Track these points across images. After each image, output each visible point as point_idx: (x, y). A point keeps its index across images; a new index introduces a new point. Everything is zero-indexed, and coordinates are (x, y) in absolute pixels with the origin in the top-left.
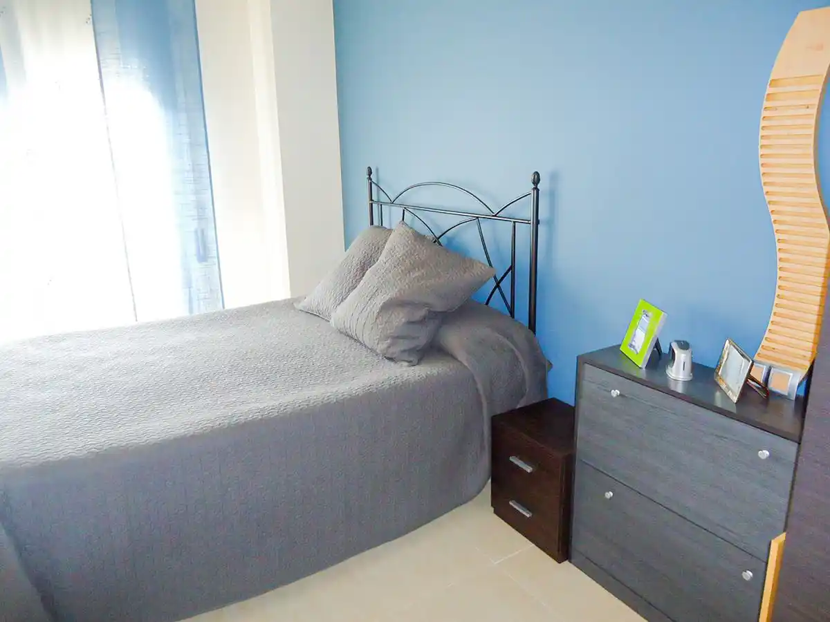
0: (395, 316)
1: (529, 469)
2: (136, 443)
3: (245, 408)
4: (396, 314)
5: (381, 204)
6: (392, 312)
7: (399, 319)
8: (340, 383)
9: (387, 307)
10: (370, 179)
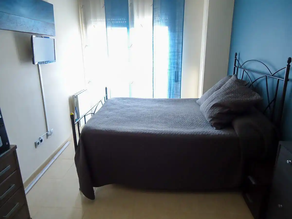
0: (216, 110)
1: (254, 183)
2: (117, 131)
3: (151, 129)
4: (217, 109)
5: (238, 68)
6: (216, 108)
7: (217, 111)
8: (187, 129)
9: (215, 106)
10: (236, 57)
